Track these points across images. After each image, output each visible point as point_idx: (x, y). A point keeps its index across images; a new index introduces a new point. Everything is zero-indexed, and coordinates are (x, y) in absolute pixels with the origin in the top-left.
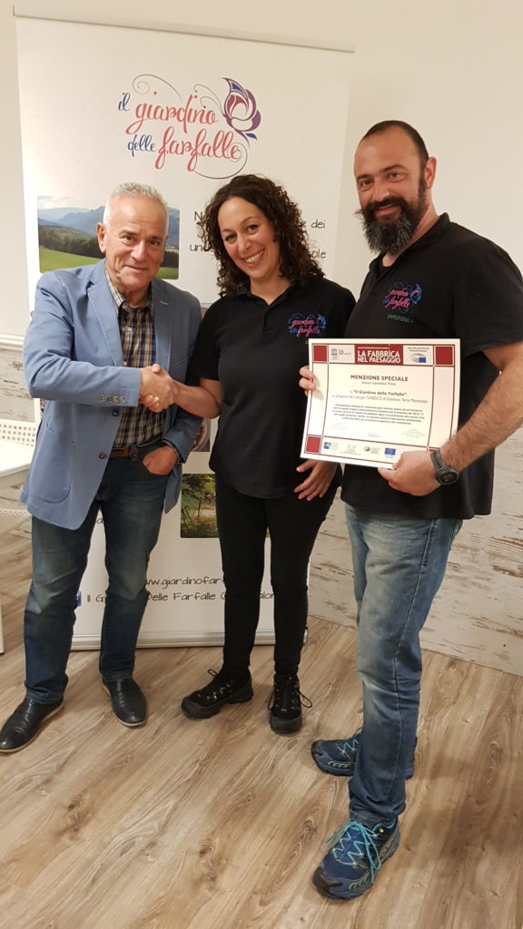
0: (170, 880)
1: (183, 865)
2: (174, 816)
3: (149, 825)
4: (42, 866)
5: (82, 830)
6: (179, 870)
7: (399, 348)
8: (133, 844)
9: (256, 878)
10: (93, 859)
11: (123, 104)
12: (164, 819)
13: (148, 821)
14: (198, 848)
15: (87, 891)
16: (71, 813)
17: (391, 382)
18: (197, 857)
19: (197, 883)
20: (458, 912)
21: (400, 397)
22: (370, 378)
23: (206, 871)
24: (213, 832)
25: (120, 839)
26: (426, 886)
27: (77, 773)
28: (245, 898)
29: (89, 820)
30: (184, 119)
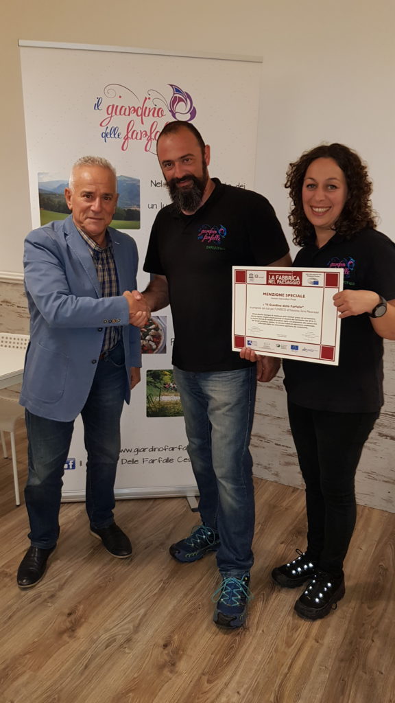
0: (142, 665)
1: (151, 655)
2: (144, 620)
3: (126, 626)
4: (49, 656)
5: (78, 630)
6: (148, 659)
7: (299, 274)
8: (115, 640)
9: (205, 664)
10: (85, 652)
11: (97, 106)
12: (137, 621)
13: (126, 623)
14: (162, 642)
15: (82, 673)
16: (69, 619)
17: (293, 298)
18: (161, 649)
19: (161, 667)
20: (353, 687)
21: (299, 309)
22: (277, 295)
23: (167, 659)
24: (173, 632)
25: (105, 637)
26: (330, 668)
27: (73, 590)
28: (196, 678)
29: (83, 624)
30: (141, 115)
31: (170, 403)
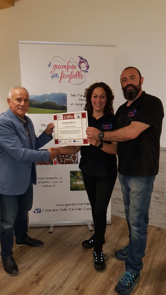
1: (70, 294)
2: (68, 278)
3: (60, 281)
4: (27, 293)
5: (40, 282)
7: (73, 114)
8: (55, 287)
10: (43, 291)
11: (49, 65)
12: (65, 279)
13: (60, 279)
14: (75, 288)
16: (36, 277)
17: (72, 123)
18: (75, 291)
21: (74, 127)
22: (67, 123)
24: (80, 283)
25: (51, 285)
27: (39, 264)
29: (42, 279)
30: (67, 68)
31: (80, 185)
